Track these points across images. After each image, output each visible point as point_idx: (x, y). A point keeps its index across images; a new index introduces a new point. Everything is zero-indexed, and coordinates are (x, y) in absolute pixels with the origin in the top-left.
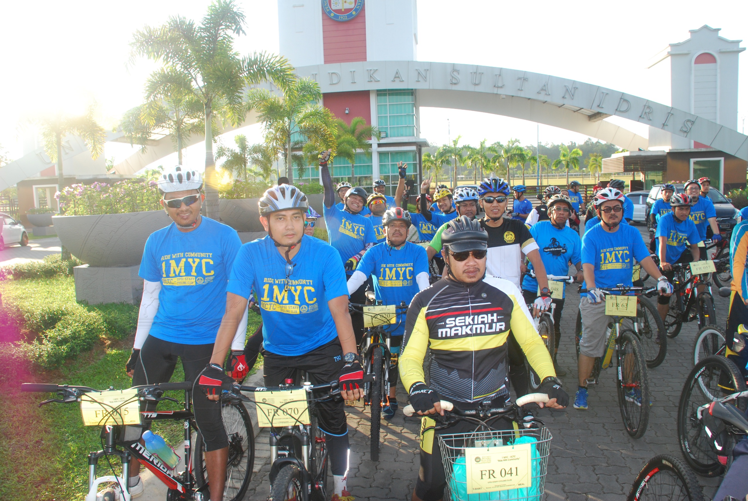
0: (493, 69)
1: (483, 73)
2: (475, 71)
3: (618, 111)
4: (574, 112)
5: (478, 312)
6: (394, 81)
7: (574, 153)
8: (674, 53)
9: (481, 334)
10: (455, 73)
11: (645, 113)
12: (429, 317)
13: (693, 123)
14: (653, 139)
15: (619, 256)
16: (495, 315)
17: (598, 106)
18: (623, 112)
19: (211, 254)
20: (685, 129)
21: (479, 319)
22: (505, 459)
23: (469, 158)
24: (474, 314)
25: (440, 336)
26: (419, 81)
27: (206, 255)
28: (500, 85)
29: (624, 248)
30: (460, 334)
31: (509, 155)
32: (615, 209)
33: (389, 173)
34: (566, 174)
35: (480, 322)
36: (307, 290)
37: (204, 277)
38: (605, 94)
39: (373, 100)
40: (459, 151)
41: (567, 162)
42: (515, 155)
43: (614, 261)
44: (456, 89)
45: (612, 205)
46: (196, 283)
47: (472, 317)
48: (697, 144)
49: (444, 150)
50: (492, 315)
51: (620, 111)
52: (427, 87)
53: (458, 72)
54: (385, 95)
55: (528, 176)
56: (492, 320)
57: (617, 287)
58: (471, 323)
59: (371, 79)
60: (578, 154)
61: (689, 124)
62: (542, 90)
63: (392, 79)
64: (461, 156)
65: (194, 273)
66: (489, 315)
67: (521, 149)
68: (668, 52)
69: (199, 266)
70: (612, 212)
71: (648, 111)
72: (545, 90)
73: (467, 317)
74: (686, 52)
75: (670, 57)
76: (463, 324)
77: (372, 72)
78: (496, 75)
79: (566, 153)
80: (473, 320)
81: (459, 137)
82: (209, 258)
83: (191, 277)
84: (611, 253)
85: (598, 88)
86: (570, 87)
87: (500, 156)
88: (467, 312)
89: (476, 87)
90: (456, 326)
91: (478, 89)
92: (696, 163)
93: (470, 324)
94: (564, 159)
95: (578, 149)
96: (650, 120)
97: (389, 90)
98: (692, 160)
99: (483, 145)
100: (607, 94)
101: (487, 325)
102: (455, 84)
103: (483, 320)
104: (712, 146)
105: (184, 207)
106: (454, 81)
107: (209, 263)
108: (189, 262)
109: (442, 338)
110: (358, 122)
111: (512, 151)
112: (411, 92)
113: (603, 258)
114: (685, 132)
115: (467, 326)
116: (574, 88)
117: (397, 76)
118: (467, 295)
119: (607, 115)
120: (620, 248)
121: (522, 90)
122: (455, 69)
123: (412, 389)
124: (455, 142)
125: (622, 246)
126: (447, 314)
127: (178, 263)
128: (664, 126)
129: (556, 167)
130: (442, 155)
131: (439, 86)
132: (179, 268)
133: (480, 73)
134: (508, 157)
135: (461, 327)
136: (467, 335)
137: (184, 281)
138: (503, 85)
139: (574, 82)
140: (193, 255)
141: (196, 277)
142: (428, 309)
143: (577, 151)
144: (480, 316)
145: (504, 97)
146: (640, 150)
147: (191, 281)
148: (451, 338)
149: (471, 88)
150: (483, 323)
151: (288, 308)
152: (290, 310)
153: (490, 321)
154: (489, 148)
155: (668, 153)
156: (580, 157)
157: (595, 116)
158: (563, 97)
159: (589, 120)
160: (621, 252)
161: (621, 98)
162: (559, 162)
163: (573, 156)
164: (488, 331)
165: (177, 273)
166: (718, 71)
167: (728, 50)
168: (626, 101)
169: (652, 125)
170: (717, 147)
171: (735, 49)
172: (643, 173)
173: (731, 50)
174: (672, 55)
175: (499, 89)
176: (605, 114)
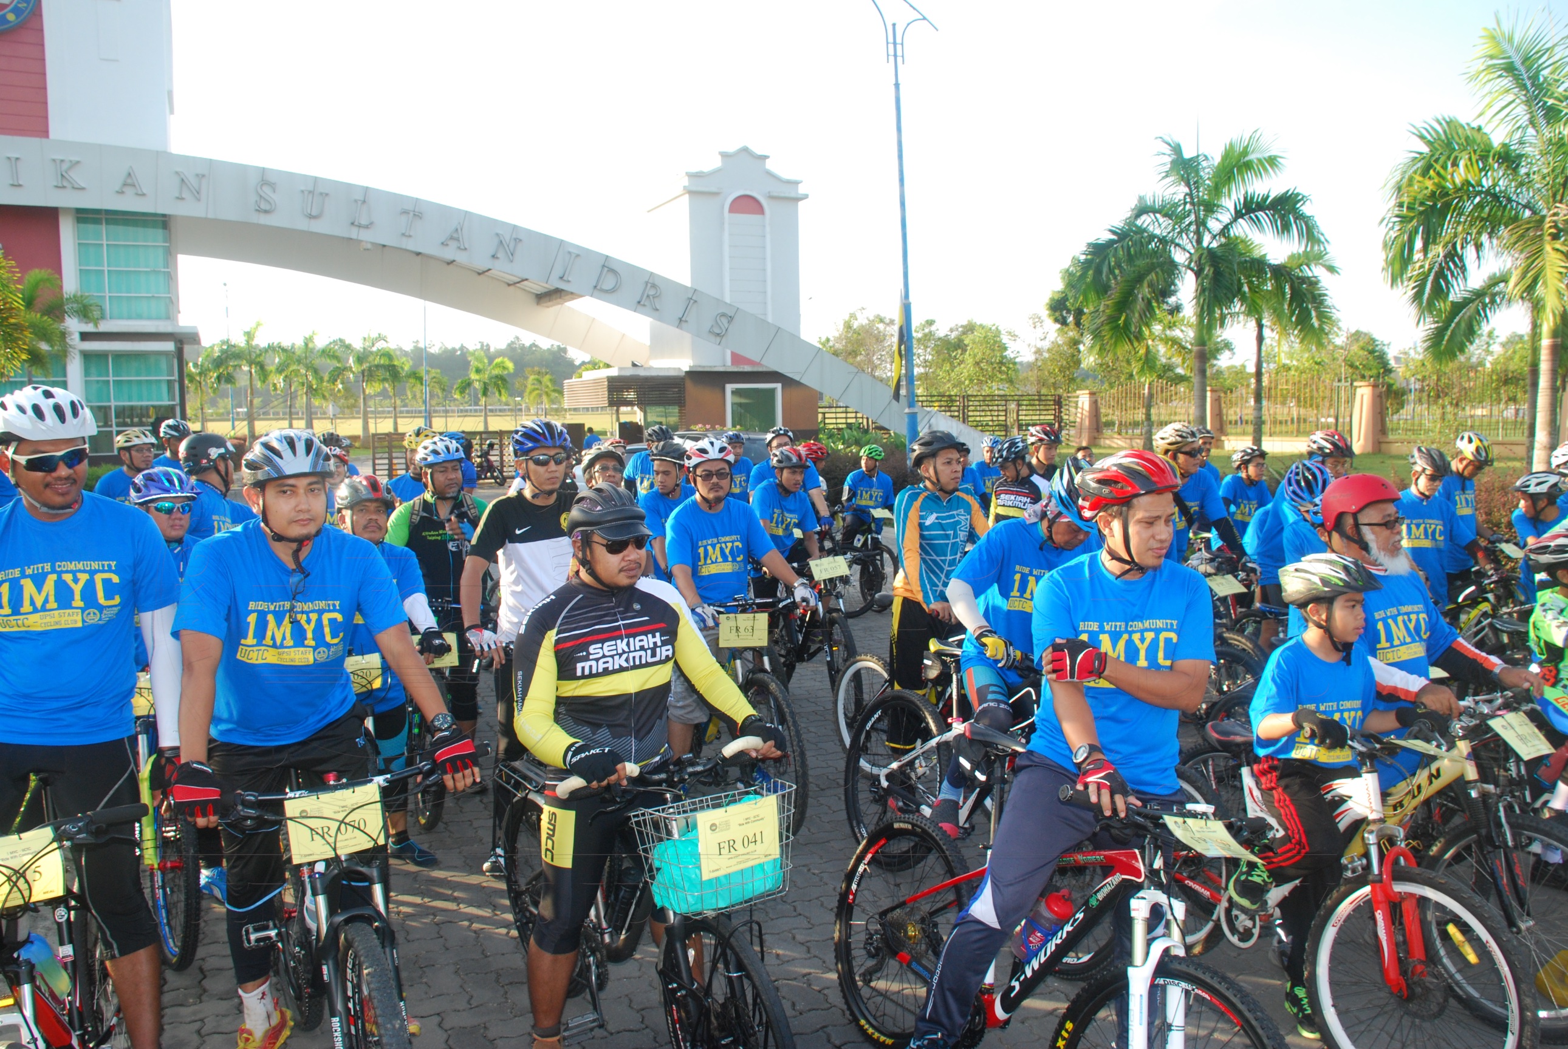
0: (349, 186)
1: (327, 195)
2: (311, 189)
3: (598, 290)
4: (509, 285)
5: (633, 632)
6: (122, 192)
7: (498, 366)
8: (694, 189)
9: (641, 666)
10: (266, 189)
11: (648, 296)
12: (561, 646)
13: (731, 319)
14: (658, 345)
15: (727, 551)
16: (658, 634)
17: (561, 278)
18: (606, 291)
19: (113, 564)
20: (717, 331)
21: (636, 642)
22: (747, 821)
23: (280, 370)
24: (628, 636)
25: (579, 673)
26: (183, 199)
27: (103, 566)
28: (364, 222)
29: (734, 537)
30: (611, 668)
31: (365, 366)
32: (720, 474)
33: (109, 401)
34: (483, 409)
35: (638, 648)
36: (330, 620)
37: (101, 608)
38: (574, 256)
39: (68, 233)
40: (260, 355)
41: (485, 383)
42: (378, 366)
43: (720, 559)
44: (268, 223)
45: (714, 467)
46: (84, 621)
47: (626, 640)
48: (736, 358)
49: (223, 352)
50: (654, 636)
51: (602, 291)
52: (203, 215)
53: (272, 186)
54: (97, 221)
55: (405, 414)
56: (655, 643)
57: (735, 600)
58: (626, 649)
59: (64, 181)
60: (504, 368)
61: (725, 321)
62: (452, 238)
63: (117, 188)
64: (262, 367)
65: (78, 602)
66: (650, 636)
67: (389, 355)
68: (685, 187)
69: (90, 586)
70: (715, 480)
71: (652, 292)
72: (458, 240)
73: (619, 641)
74: (713, 189)
75: (687, 196)
76: (614, 652)
77: (65, 166)
78: (356, 201)
79: (481, 366)
80: (628, 644)
81: (258, 325)
82: (110, 570)
83: (71, 611)
84: (714, 546)
85: (561, 243)
86: (507, 238)
87: (345, 369)
88: (617, 633)
89: (313, 221)
90: (604, 656)
91: (317, 227)
92: (735, 392)
93: (624, 652)
94: (477, 377)
95: (506, 359)
96: (657, 310)
97: (108, 212)
98: (729, 387)
99: (311, 345)
100: (578, 256)
101: (649, 652)
102: (266, 212)
103: (641, 644)
104: (762, 362)
105: (63, 471)
106: (264, 206)
107: (110, 580)
108: (65, 582)
109: (583, 677)
110: (43, 280)
111: (371, 358)
112: (163, 222)
113: (702, 555)
114: (718, 335)
115: (620, 655)
116: (515, 239)
117: (129, 181)
118: (613, 608)
119: (573, 295)
120: (727, 539)
121: (410, 236)
122: (266, 180)
123: (570, 754)
124: (249, 335)
125: (730, 534)
126: (590, 638)
127: (39, 585)
128: (681, 321)
129: (461, 393)
130: (219, 362)
131: (230, 213)
132: (44, 594)
133: (321, 194)
134: (363, 372)
135: (612, 656)
136: (622, 669)
137: (57, 619)
138: (372, 223)
139: (515, 227)
140: (72, 566)
141: (83, 610)
142: (558, 633)
143: (503, 362)
144: (638, 638)
145: (369, 246)
146: (634, 365)
147: (72, 619)
148: (598, 675)
149: (303, 225)
150: (642, 648)
151: (292, 656)
152: (297, 657)
153: (651, 645)
154: (325, 353)
155: (687, 372)
156: (509, 374)
157: (550, 296)
158: (493, 256)
159: (538, 303)
160: (729, 545)
161: (604, 266)
162: (469, 384)
163: (497, 372)
164: (650, 660)
165: (39, 604)
166: (768, 229)
167: (782, 195)
168: (612, 271)
169: (660, 319)
170: (771, 364)
171: (793, 195)
172: (641, 409)
173: (787, 195)
174: (692, 193)
175: (362, 231)
176: (572, 293)
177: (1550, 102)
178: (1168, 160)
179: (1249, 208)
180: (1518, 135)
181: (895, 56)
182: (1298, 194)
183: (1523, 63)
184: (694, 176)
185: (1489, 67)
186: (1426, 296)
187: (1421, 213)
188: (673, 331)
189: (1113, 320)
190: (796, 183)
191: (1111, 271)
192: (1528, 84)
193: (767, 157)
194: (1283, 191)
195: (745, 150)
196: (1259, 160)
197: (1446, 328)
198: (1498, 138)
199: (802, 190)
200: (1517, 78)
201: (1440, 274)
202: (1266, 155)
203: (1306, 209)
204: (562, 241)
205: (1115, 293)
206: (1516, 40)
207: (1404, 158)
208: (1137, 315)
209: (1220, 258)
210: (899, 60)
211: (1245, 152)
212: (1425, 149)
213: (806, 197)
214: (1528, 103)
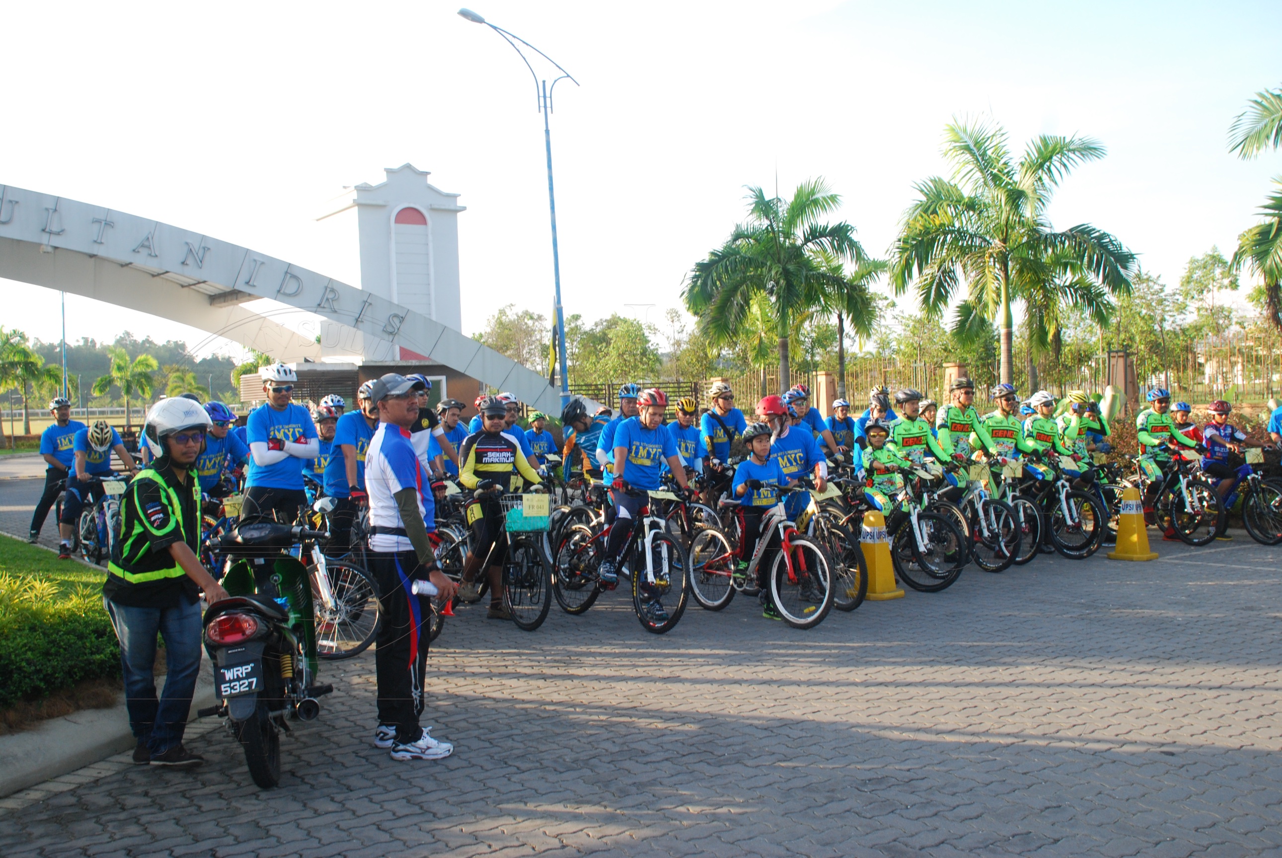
0: (39, 197)
1: (17, 202)
2: (1, 196)
3: (280, 294)
4: (183, 286)
5: (501, 450)
7: (140, 363)
8: (363, 202)
9: (503, 463)
11: (327, 300)
12: (478, 451)
17: (247, 283)
18: (289, 295)
19: (300, 425)
20: (390, 329)
21: (502, 454)
28: (55, 229)
30: (493, 462)
34: (125, 409)
38: (259, 263)
41: (127, 381)
42: (13, 365)
48: (405, 353)
50: (508, 453)
51: (285, 294)
55: (37, 414)
56: (508, 456)
60: (148, 366)
61: (397, 321)
62: (143, 246)
65: (292, 439)
67: (25, 353)
68: (354, 200)
69: (294, 433)
71: (331, 296)
72: (149, 247)
73: (497, 453)
74: (381, 202)
75: (356, 208)
78: (47, 209)
79: (122, 364)
82: (299, 428)
85: (247, 251)
86: (197, 247)
88: (496, 450)
90: (492, 457)
91: (6, 232)
93: (498, 457)
94: (119, 375)
95: (149, 357)
96: (335, 312)
100: (263, 263)
104: (432, 357)
109: (484, 463)
114: (391, 333)
116: (204, 248)
119: (250, 297)
121: (101, 243)
126: (487, 450)
128: (357, 322)
129: (101, 391)
133: (11, 202)
135: (495, 458)
136: (497, 463)
138: (63, 231)
139: (203, 238)
142: (477, 446)
143: (146, 360)
145: (50, 249)
146: (306, 361)
148: (489, 463)
150: (504, 457)
155: (359, 367)
156: (154, 372)
157: (225, 297)
158: (183, 263)
159: (210, 303)
161: (286, 273)
162: (110, 382)
163: (140, 369)
164: (507, 461)
166: (430, 238)
167: (443, 207)
168: (294, 277)
169: (338, 320)
170: (439, 359)
171: (452, 207)
172: (314, 402)
173: (447, 207)
174: (360, 205)
175: (52, 236)
176: (250, 295)
177: (995, 171)
178: (754, 200)
179: (814, 234)
180: (980, 191)
181: (545, 107)
182: (848, 226)
183: (975, 146)
184: (363, 189)
185: (955, 147)
186: (932, 300)
187: (913, 246)
188: (347, 330)
189: (715, 320)
190: (455, 197)
191: (714, 284)
192: (980, 159)
193: (428, 173)
194: (837, 223)
195: (408, 167)
196: (824, 198)
197: (966, 320)
198: (967, 191)
199: (460, 202)
200: (973, 155)
201: (940, 285)
202: (829, 194)
203: (854, 236)
204: (248, 250)
205: (717, 300)
206: (969, 130)
207: (911, 204)
208: (733, 316)
209: (792, 273)
210: (549, 110)
211: (813, 192)
212: (924, 199)
213: (464, 209)
214: (981, 171)
